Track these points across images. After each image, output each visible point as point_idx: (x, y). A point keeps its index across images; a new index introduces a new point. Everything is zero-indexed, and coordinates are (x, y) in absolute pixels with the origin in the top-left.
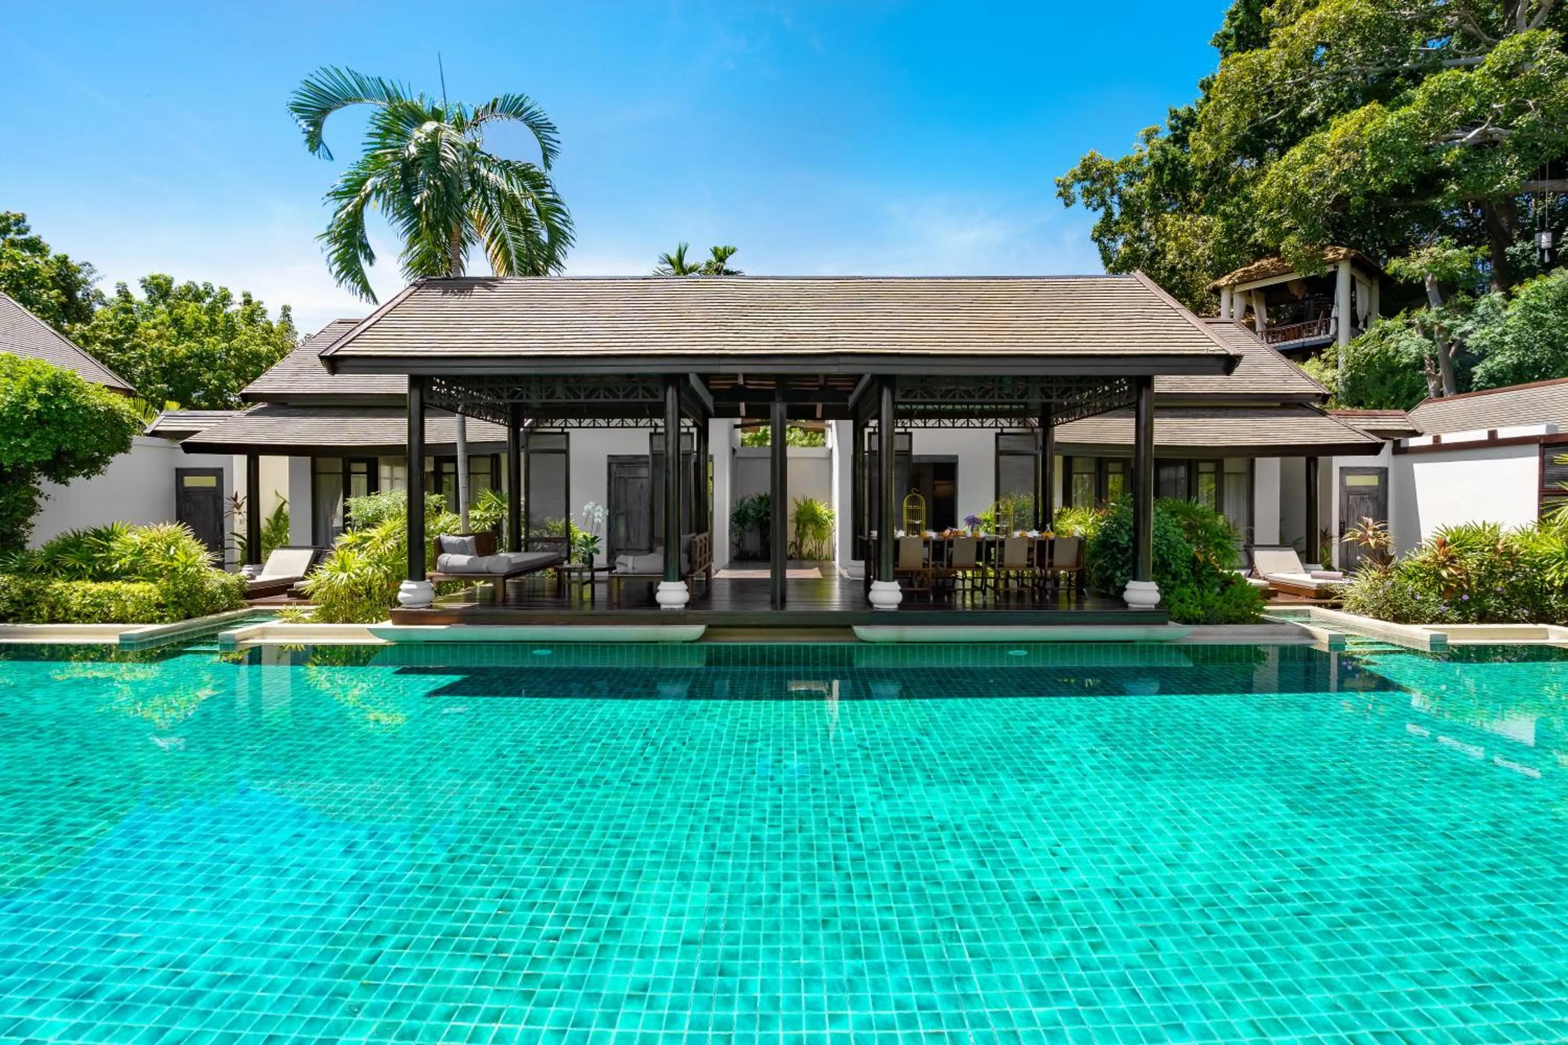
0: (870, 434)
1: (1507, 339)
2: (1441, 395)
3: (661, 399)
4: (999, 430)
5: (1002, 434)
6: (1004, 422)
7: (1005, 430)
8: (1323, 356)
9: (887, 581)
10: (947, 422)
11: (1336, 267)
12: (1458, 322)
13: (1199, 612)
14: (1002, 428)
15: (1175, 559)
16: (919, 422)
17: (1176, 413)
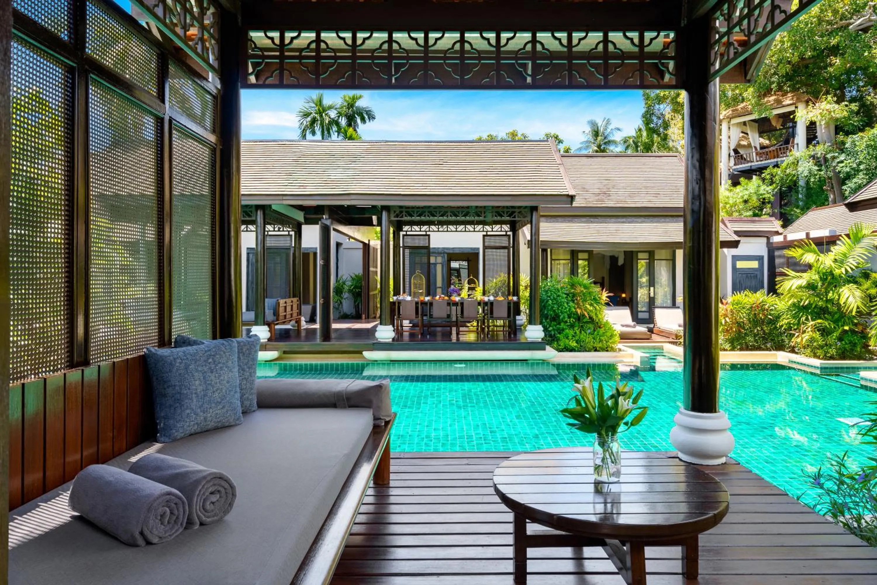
0: (404, 235)
1: (862, 167)
2: (835, 203)
3: (254, 218)
4: (485, 233)
5: (487, 235)
6: (488, 228)
7: (489, 233)
8: (763, 175)
9: (386, 325)
10: (452, 228)
11: (796, 107)
12: (837, 154)
13: (574, 344)
14: (487, 232)
15: (562, 312)
16: (434, 228)
17: (619, 220)
